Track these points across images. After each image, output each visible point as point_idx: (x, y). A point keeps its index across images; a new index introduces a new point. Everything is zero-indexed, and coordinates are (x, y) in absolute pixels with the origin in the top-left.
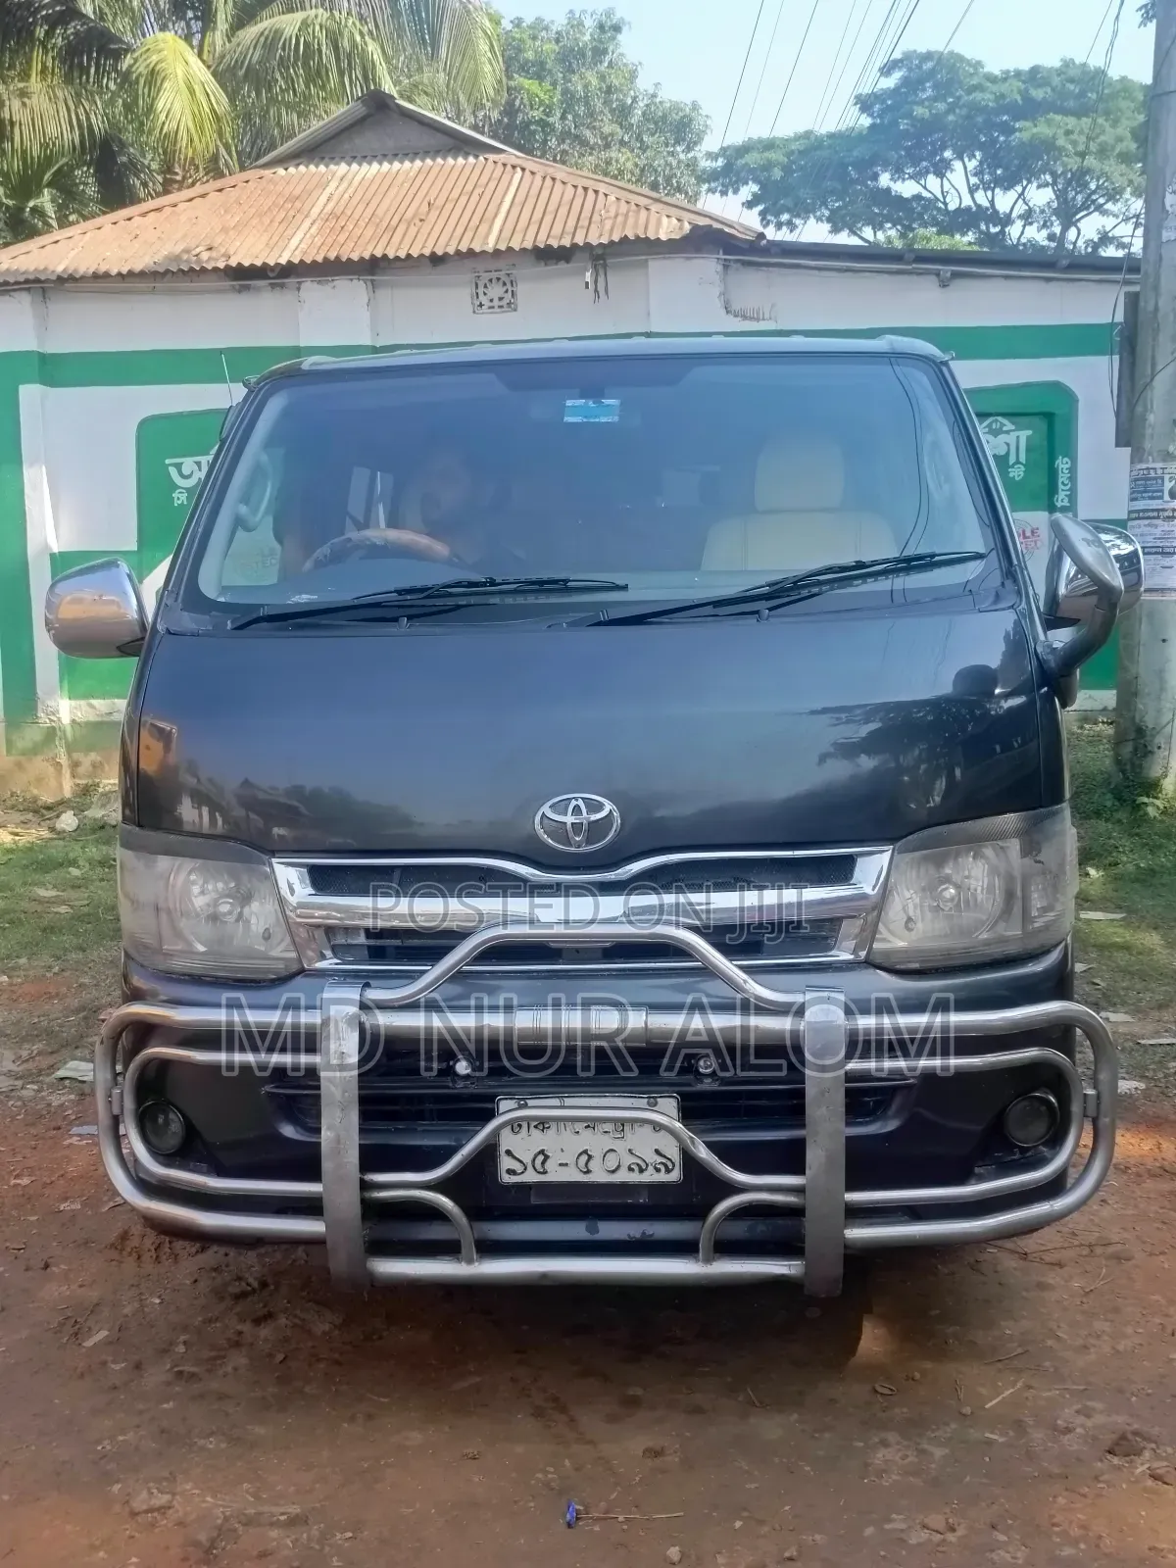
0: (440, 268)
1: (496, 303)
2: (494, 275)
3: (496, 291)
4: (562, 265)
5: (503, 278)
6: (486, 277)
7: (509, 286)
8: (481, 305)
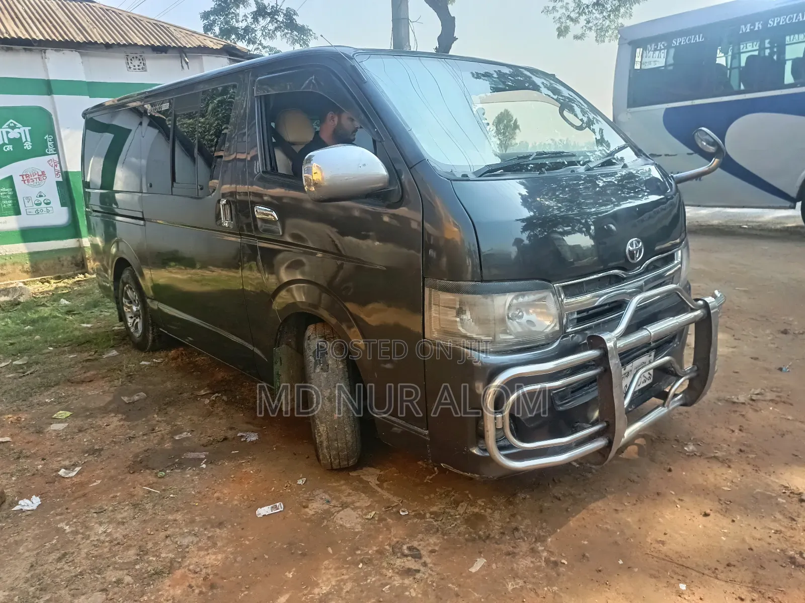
0: (111, 50)
1: (137, 67)
2: (135, 55)
3: (136, 62)
4: (163, 54)
5: (139, 57)
6: (131, 56)
7: (141, 61)
8: (130, 68)
